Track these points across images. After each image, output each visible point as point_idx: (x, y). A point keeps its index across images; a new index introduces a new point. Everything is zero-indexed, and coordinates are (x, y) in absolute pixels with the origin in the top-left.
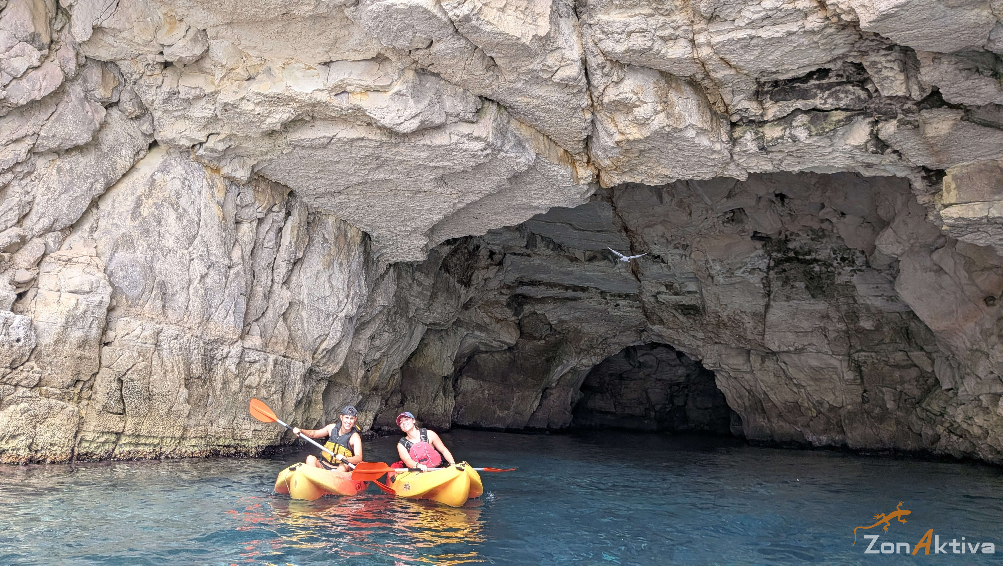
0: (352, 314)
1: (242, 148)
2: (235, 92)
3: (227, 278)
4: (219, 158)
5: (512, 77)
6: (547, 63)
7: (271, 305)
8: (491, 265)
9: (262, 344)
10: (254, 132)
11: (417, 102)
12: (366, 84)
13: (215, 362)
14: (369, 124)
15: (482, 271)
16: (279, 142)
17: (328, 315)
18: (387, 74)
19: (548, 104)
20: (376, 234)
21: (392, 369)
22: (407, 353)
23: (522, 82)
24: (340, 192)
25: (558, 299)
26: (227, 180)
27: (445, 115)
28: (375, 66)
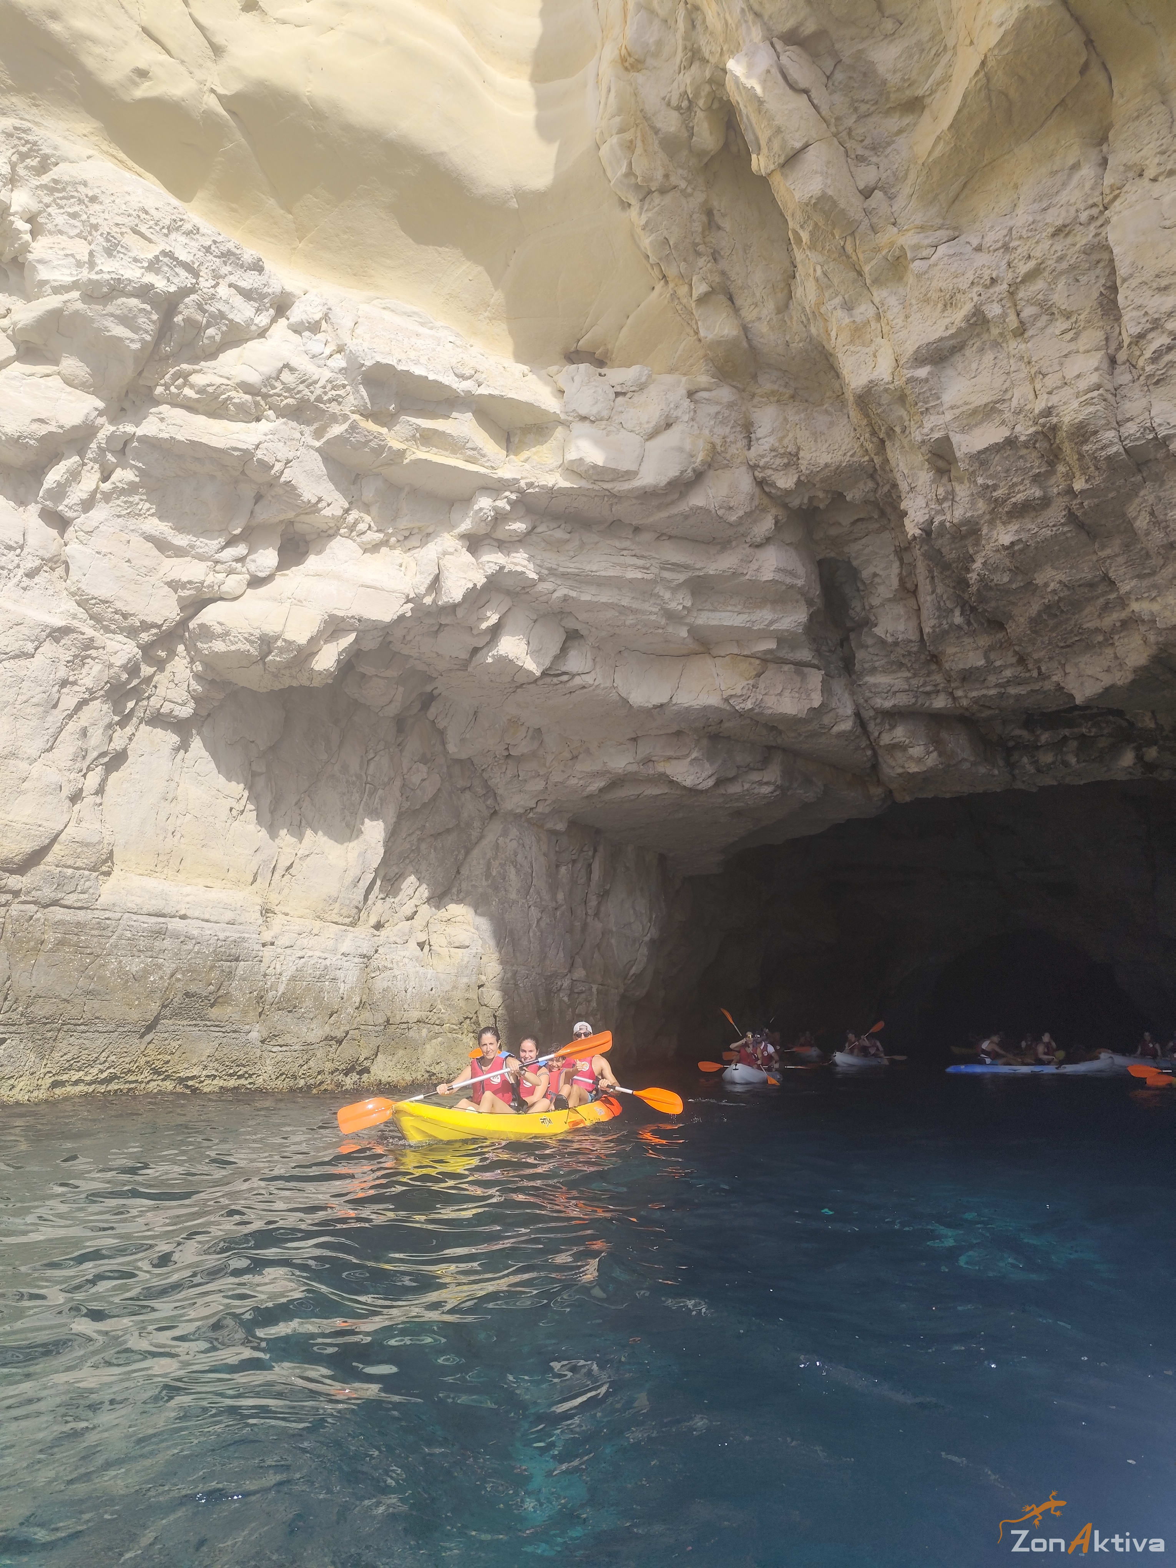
0: (655, 936)
1: (562, 807)
2: (563, 771)
3: (555, 919)
4: (544, 817)
5: (793, 735)
6: (824, 723)
7: (587, 938)
9: (585, 975)
10: (575, 797)
11: (711, 763)
12: (667, 754)
13: (552, 995)
14: (671, 785)
17: (634, 940)
18: (685, 745)
19: (829, 748)
20: (673, 854)
23: (803, 737)
24: (640, 828)
26: (550, 833)
27: (736, 769)
28: (674, 740)
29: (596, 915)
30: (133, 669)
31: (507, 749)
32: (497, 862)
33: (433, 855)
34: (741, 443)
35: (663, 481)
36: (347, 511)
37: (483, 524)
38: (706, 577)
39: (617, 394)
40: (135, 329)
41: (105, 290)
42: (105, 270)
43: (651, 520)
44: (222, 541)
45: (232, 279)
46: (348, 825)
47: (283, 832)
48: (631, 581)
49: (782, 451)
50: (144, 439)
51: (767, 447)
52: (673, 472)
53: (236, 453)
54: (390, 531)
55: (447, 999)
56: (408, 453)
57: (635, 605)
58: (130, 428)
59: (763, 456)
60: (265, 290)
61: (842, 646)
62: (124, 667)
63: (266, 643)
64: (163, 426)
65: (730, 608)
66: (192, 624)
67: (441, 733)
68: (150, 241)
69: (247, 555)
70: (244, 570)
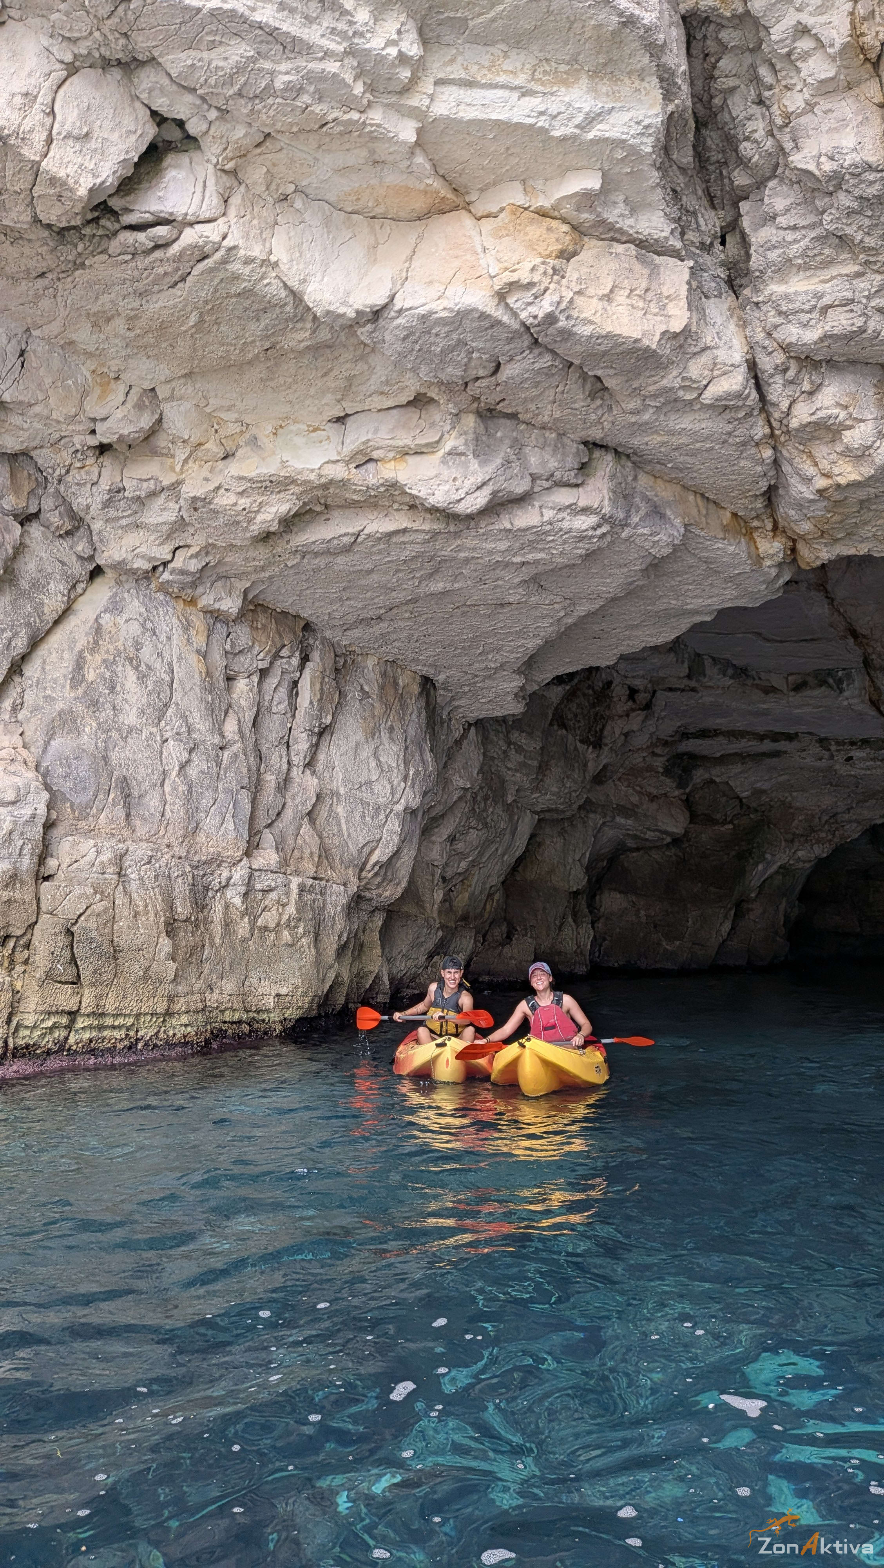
0: (415, 804)
1: (225, 564)
2: (206, 479)
3: (219, 765)
4: (194, 583)
5: (633, 404)
6: (689, 375)
7: (289, 801)
8: (633, 710)
9: (279, 862)
10: (240, 538)
11: (483, 463)
12: (401, 443)
13: (210, 894)
14: (412, 507)
15: (619, 722)
16: (279, 550)
17: (377, 809)
18: (433, 425)
19: (698, 442)
20: (442, 677)
21: (488, 886)
22: (509, 859)
23: (651, 411)
24: (379, 618)
25: (749, 755)
26: (208, 615)
27: (529, 479)
28: (413, 414)
32: (98, 658)
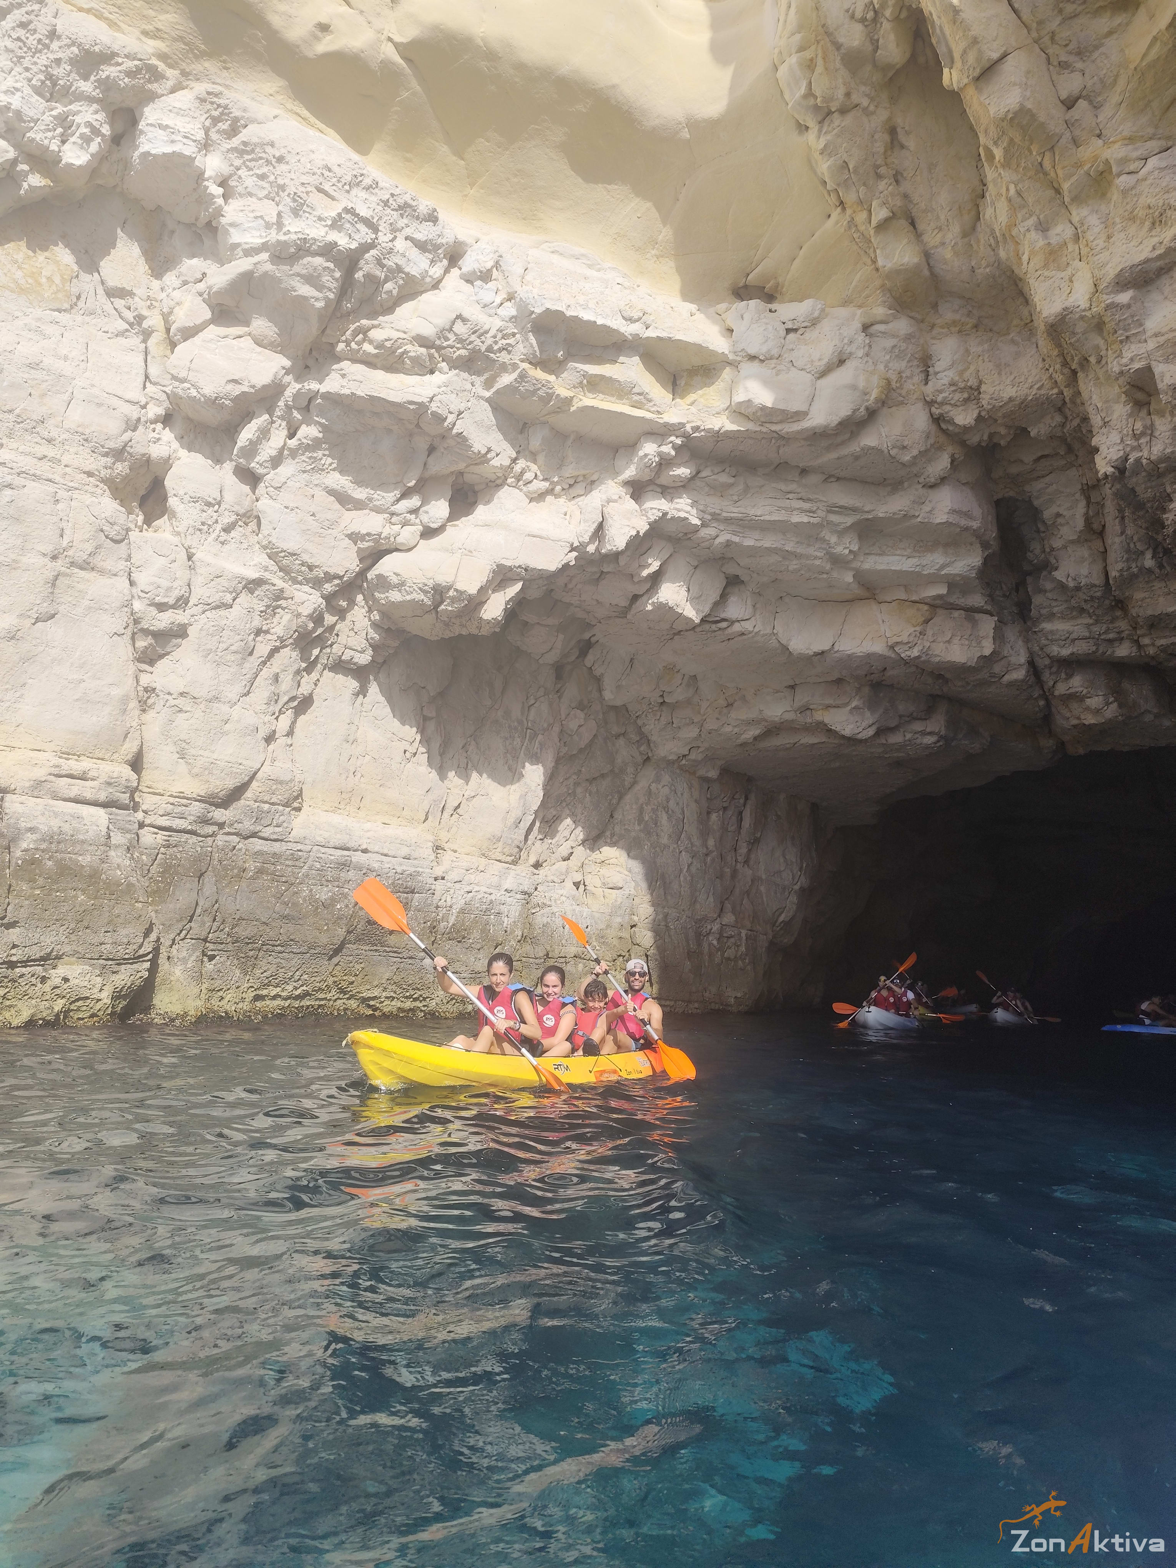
0: (805, 885)
2: (718, 719)
3: (706, 864)
4: (697, 764)
5: (960, 683)
6: (994, 671)
7: (737, 884)
9: (735, 920)
10: (728, 744)
11: (872, 712)
12: (826, 702)
13: (703, 938)
14: (830, 734)
16: (747, 748)
18: (845, 694)
19: (999, 697)
20: (826, 804)
23: (971, 686)
26: (701, 780)
27: (898, 718)
28: (834, 688)
29: (746, 862)
30: (318, 619)
31: (662, 696)
32: (650, 807)
33: (588, 798)
34: (918, 378)
35: (834, 420)
36: (514, 461)
37: (647, 470)
38: (875, 520)
39: (788, 331)
40: (319, 287)
41: (292, 250)
42: (292, 230)
43: (819, 461)
44: (397, 493)
45: (408, 231)
46: (510, 769)
47: (451, 774)
48: (797, 525)
49: (962, 385)
50: (327, 396)
51: (946, 381)
52: (845, 411)
53: (412, 407)
54: (556, 479)
55: (601, 937)
56: (575, 400)
57: (799, 550)
58: (314, 386)
59: (941, 392)
60: (439, 241)
61: (1017, 591)
62: (310, 617)
63: (439, 592)
64: (344, 382)
65: (898, 552)
66: (371, 575)
67: (598, 680)
68: (333, 198)
69: (420, 507)
70: (418, 521)
